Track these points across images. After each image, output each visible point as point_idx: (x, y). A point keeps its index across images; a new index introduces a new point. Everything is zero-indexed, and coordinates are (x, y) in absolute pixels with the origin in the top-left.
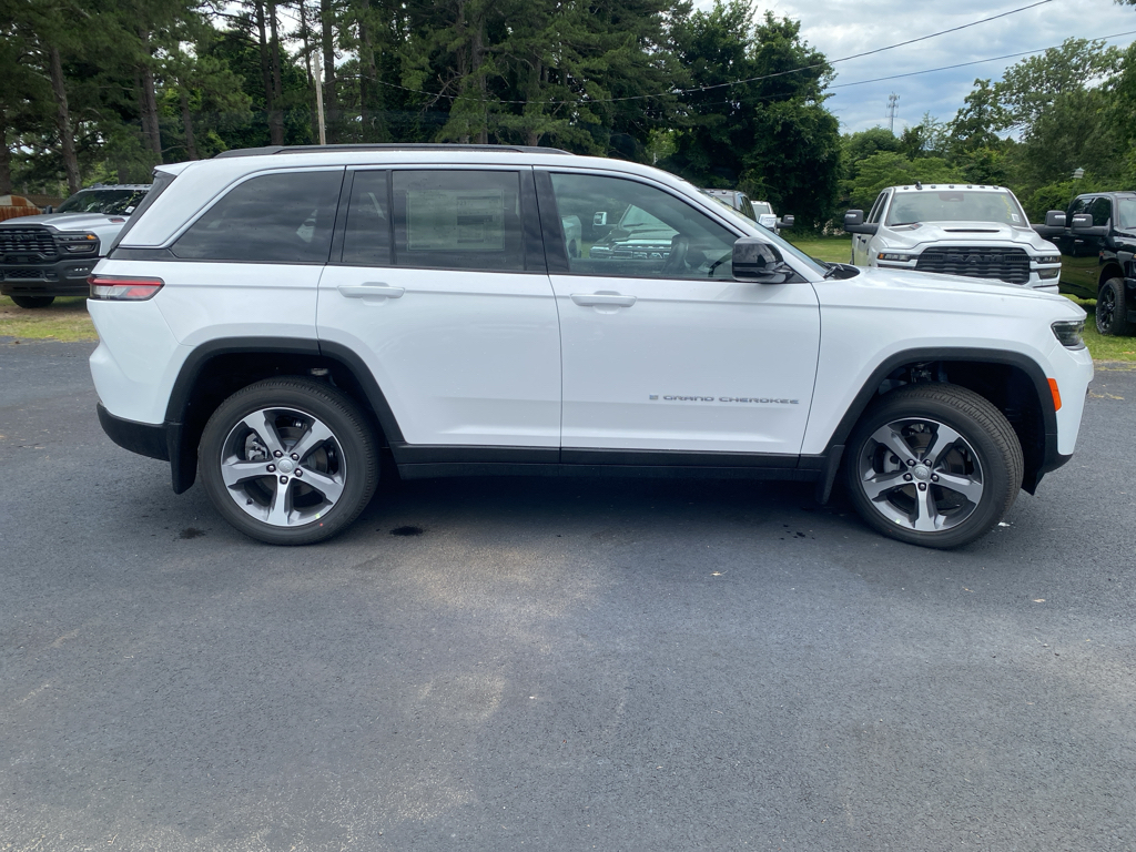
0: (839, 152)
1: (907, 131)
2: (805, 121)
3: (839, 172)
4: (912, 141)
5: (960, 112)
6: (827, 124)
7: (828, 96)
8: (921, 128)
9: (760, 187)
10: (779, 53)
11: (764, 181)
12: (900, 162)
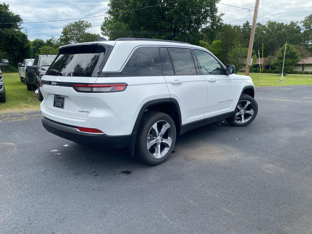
0: (30, 45)
1: (47, 40)
2: (17, 35)
3: (30, 51)
4: (49, 43)
5: (61, 36)
6: (24, 37)
7: (22, 28)
8: (51, 40)
9: (5, 55)
10: (4, 13)
11: (7, 53)
12: (52, 49)
